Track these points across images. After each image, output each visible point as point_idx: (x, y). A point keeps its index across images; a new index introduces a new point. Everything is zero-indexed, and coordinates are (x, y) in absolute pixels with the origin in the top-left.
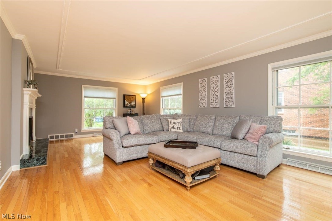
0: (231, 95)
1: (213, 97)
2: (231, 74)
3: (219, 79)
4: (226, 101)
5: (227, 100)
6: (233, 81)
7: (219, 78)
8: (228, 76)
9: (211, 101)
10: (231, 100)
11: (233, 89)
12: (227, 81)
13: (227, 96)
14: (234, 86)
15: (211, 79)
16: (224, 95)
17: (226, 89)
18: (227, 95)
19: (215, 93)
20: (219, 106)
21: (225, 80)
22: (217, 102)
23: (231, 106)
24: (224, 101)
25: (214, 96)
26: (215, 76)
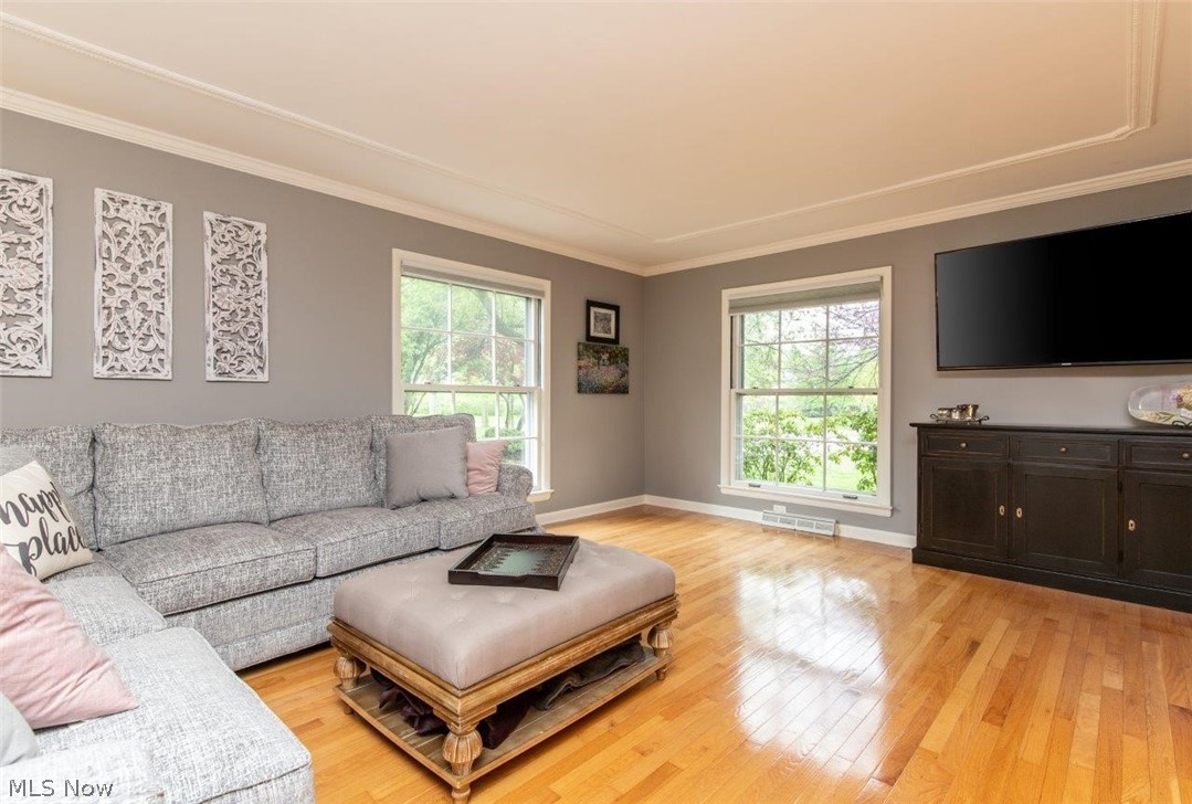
0: (250, 323)
1: (116, 317)
2: (251, 227)
3: (169, 224)
4: (219, 351)
5: (228, 346)
6: (263, 265)
7: (169, 218)
8: (229, 227)
9: (100, 340)
10: (251, 348)
11: (260, 301)
12: (224, 251)
13: (225, 327)
14: (264, 285)
15: (99, 205)
16: (210, 319)
17: (224, 289)
18: (224, 321)
19: (141, 298)
20: (166, 372)
21: (211, 243)
22: (157, 349)
23: (250, 378)
24: (211, 350)
25: (128, 313)
26: (140, 200)
